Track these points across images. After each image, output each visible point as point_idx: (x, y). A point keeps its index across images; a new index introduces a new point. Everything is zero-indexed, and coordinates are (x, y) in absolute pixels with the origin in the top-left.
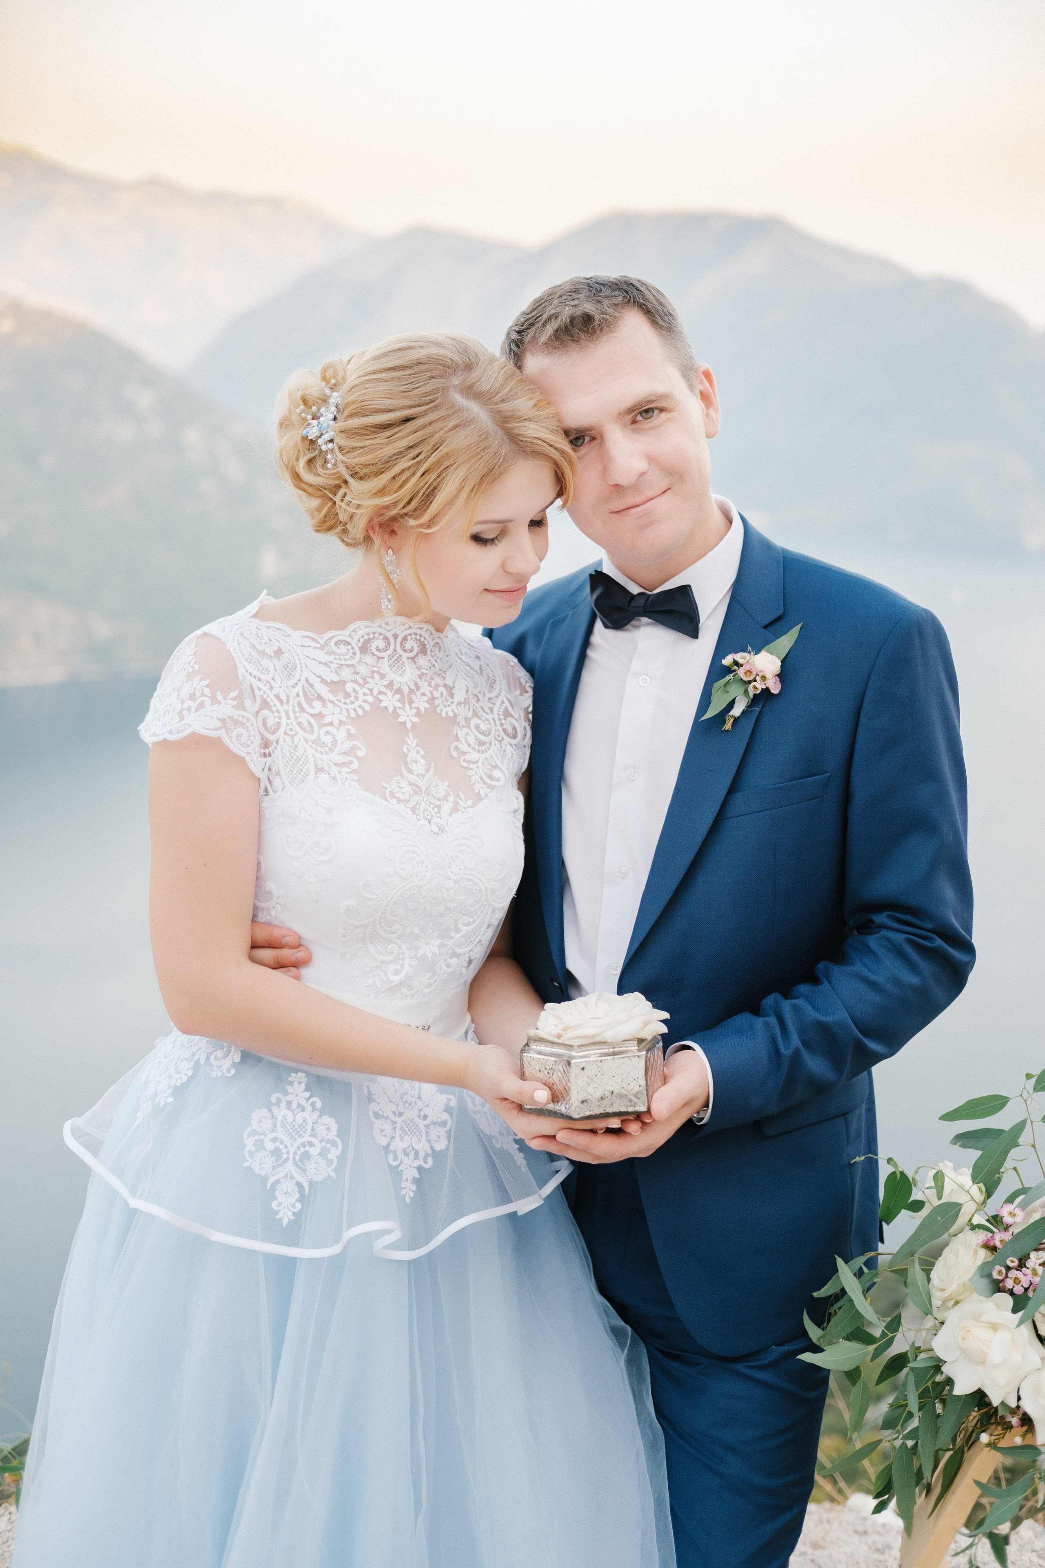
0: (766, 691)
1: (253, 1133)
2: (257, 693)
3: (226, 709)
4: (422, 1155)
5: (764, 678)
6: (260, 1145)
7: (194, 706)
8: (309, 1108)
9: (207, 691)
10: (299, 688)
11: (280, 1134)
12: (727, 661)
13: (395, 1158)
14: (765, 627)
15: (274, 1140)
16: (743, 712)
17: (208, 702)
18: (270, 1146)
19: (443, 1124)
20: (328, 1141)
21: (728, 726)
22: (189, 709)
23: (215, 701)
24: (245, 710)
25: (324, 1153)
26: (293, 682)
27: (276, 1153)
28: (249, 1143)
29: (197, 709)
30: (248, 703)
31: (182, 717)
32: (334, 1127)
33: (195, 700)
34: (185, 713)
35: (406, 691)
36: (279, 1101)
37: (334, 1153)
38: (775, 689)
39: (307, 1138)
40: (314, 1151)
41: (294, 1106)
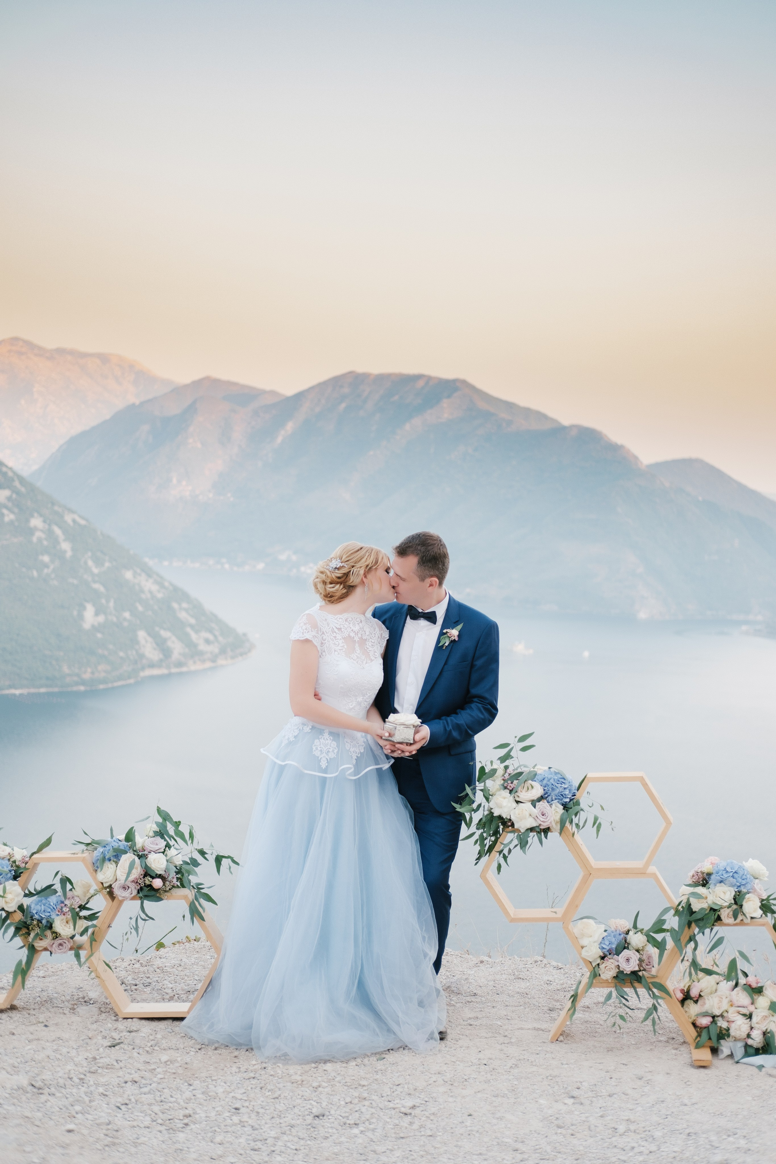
0: (455, 640)
1: (315, 746)
2: (322, 630)
3: (314, 633)
4: (357, 753)
5: (454, 636)
6: (317, 749)
7: (307, 631)
8: (329, 739)
9: (310, 628)
10: (330, 629)
11: (322, 746)
12: (445, 631)
13: (351, 753)
14: (454, 623)
15: (320, 747)
16: (448, 645)
17: (310, 631)
18: (319, 749)
19: (363, 746)
20: (334, 748)
21: (444, 648)
22: (305, 632)
23: (312, 631)
24: (318, 634)
25: (333, 751)
26: (329, 628)
27: (321, 751)
28: (314, 748)
29: (308, 632)
30: (319, 632)
31: (303, 634)
32: (336, 744)
33: (307, 630)
34: (304, 633)
35: (356, 632)
36: (321, 738)
37: (336, 751)
38: (457, 640)
39: (329, 747)
40: (331, 750)
41: (325, 739)
